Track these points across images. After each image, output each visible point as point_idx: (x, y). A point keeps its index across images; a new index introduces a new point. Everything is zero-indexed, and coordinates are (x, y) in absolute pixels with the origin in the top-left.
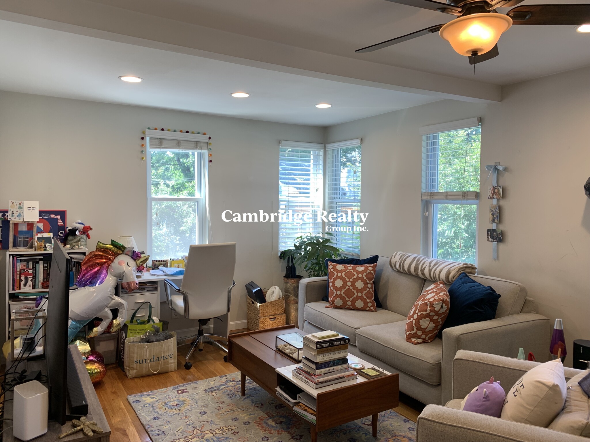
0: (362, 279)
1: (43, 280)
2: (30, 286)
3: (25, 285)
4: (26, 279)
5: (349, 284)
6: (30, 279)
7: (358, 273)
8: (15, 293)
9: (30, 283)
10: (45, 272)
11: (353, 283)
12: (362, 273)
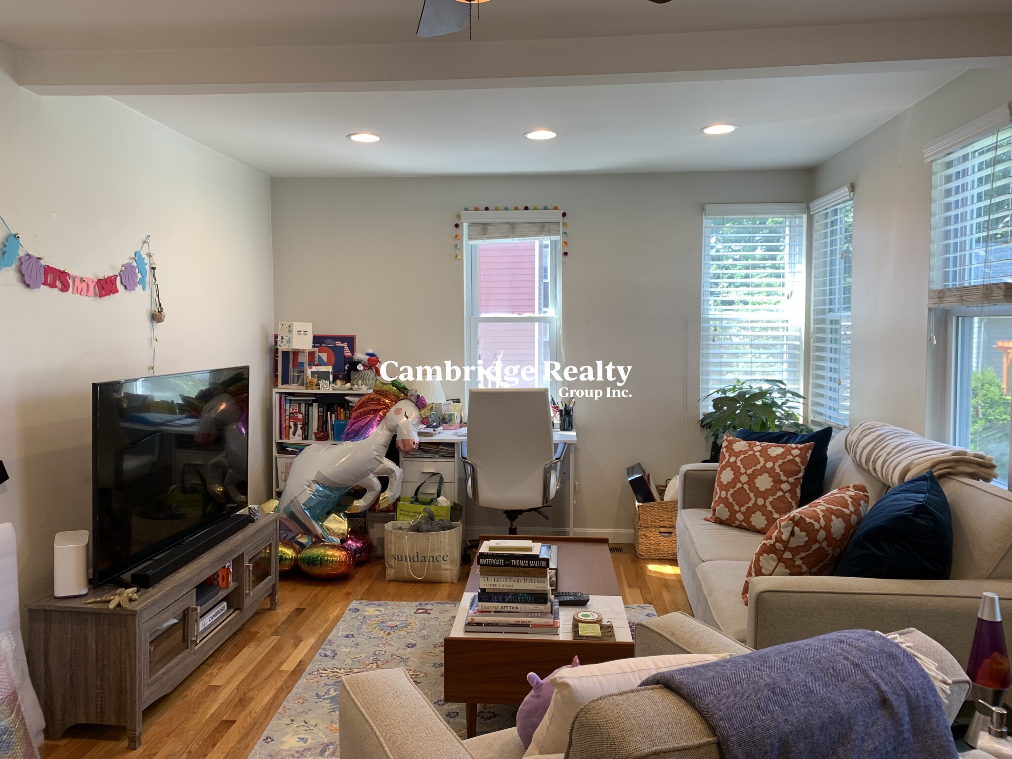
0: (771, 472)
1: (318, 429)
2: (299, 436)
3: (294, 434)
4: (296, 425)
5: (744, 478)
6: (299, 426)
7: (768, 458)
8: (283, 443)
9: (299, 431)
10: (321, 418)
11: (752, 478)
12: (774, 459)
